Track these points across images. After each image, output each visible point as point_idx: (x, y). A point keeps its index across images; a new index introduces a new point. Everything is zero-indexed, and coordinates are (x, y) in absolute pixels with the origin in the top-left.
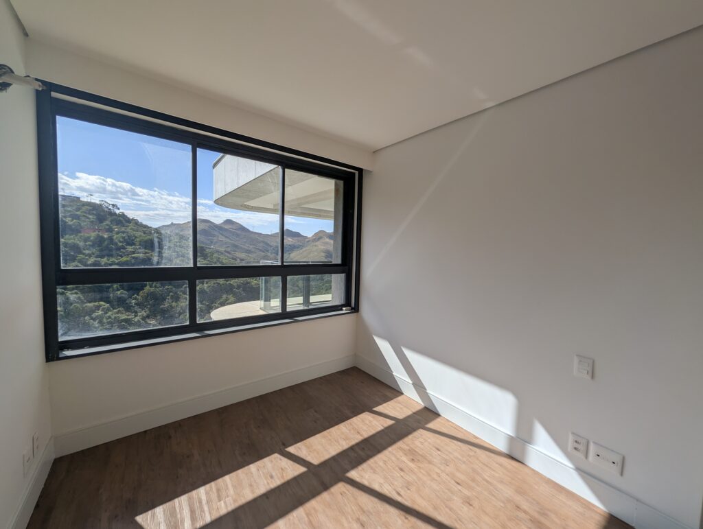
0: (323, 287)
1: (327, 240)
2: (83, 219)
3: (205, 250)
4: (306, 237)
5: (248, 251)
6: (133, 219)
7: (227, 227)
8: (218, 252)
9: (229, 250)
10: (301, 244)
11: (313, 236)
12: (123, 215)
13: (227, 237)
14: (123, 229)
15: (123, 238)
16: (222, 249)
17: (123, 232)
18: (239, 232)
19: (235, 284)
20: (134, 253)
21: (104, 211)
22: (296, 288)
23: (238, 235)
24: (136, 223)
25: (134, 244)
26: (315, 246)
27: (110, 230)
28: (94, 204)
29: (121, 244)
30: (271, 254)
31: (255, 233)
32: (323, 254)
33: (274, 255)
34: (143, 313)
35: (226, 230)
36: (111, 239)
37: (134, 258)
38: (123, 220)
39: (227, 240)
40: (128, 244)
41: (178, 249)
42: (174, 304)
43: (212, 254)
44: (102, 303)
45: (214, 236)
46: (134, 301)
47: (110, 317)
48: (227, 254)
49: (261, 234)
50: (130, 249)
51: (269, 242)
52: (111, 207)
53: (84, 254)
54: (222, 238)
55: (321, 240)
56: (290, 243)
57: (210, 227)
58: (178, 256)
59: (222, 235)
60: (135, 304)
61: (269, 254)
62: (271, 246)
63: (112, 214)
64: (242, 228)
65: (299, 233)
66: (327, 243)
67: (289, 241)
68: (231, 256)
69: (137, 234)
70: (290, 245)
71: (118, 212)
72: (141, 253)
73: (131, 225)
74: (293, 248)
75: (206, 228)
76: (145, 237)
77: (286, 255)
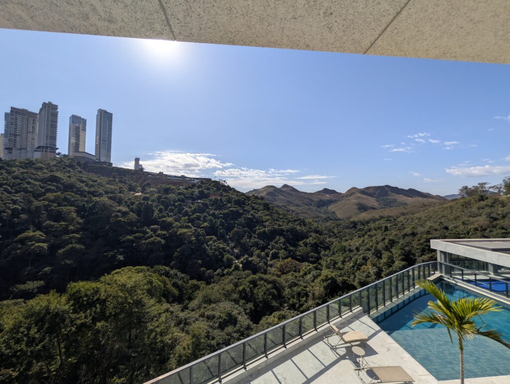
0: (356, 234)
1: (359, 195)
2: (211, 189)
3: (268, 205)
4: (341, 194)
5: (298, 205)
6: (233, 188)
7: (284, 189)
8: (278, 207)
9: (285, 204)
10: (337, 199)
11: (347, 192)
12: (228, 187)
13: (284, 196)
14: (227, 194)
15: (226, 199)
16: (281, 204)
17: (227, 196)
18: (291, 192)
19: (285, 229)
20: (230, 207)
21: (220, 185)
22: (332, 234)
23: (291, 195)
24: (234, 190)
25: (231, 203)
26: (349, 200)
27: (221, 195)
28: (217, 181)
29: (225, 203)
30: (314, 206)
31: (303, 192)
32: (356, 207)
33: (316, 208)
34: (232, 245)
35: (284, 191)
36: (221, 199)
37: (230, 211)
38: (228, 189)
39: (284, 198)
40: (229, 203)
41: (253, 205)
42: (248, 240)
43: (273, 207)
44: (214, 237)
45: (277, 196)
46: (228, 236)
47: (215, 246)
48: (284, 208)
49: (306, 193)
50: (229, 205)
51: (312, 198)
52: (223, 182)
53: (209, 209)
54: (281, 197)
55: (354, 195)
57: (274, 190)
58: (253, 209)
59: (282, 195)
60: (229, 239)
61: (312, 207)
62: (313, 201)
63: (224, 186)
64: (293, 190)
65: (334, 191)
66: (359, 197)
67: (327, 197)
68: (286, 209)
69: (233, 196)
70: (327, 200)
71: (226, 184)
72: (234, 207)
73: (231, 192)
74: (330, 202)
75: (272, 191)
76: (237, 198)
77: (325, 207)
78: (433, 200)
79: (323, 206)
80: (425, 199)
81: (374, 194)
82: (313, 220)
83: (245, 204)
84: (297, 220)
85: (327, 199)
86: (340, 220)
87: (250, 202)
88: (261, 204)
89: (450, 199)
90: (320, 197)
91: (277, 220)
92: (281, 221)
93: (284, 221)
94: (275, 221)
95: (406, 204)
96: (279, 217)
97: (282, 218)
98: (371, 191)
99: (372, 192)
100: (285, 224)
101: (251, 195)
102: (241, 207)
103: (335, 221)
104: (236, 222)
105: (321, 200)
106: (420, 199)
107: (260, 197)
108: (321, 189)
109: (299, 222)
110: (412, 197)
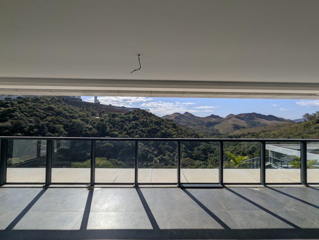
0: (232, 144)
1: (235, 119)
2: (140, 115)
3: (176, 125)
4: (223, 118)
5: (194, 125)
6: (154, 114)
7: (186, 115)
8: (182, 126)
9: (186, 124)
10: (219, 121)
11: (226, 117)
12: (151, 113)
13: (186, 119)
14: (150, 118)
15: (150, 121)
16: (183, 125)
17: (150, 119)
18: (190, 117)
20: (152, 126)
21: (146, 112)
23: (190, 118)
25: (153, 123)
26: (228, 122)
27: (146, 118)
28: (144, 110)
29: (148, 123)
31: (198, 117)
32: (232, 126)
33: (206, 127)
34: (153, 148)
35: (185, 116)
36: (146, 121)
37: (152, 128)
38: (151, 115)
39: (186, 120)
40: (151, 123)
41: (166, 125)
42: (163, 146)
43: (178, 126)
44: (142, 143)
45: (181, 119)
46: (150, 144)
47: (143, 149)
49: (200, 117)
50: (151, 125)
51: (203, 121)
52: (148, 111)
53: (139, 127)
54: (183, 120)
55: (231, 119)
56: (214, 121)
57: (179, 116)
58: (166, 127)
59: (184, 118)
60: (151, 145)
61: (203, 126)
62: (204, 123)
63: (148, 113)
64: (192, 115)
65: (218, 116)
66: (235, 120)
67: (213, 120)
68: (186, 127)
69: (154, 119)
70: (214, 122)
71: (149, 112)
72: (154, 126)
73: (152, 117)
74: (215, 123)
75: (178, 116)
76: (156, 121)
77: (212, 127)
78: (286, 123)
79: (211, 126)
80: (280, 122)
81: (245, 118)
82: (204, 135)
83: (161, 124)
84: (194, 134)
85: (213, 121)
86: (222, 135)
87: (164, 123)
88: (170, 124)
89: (297, 122)
90: (209, 120)
91: (181, 134)
92: (183, 135)
93: (185, 135)
94: (179, 134)
95: (266, 125)
96: (182, 133)
97: (184, 133)
98: (243, 116)
99: (243, 117)
100: (186, 137)
101: (164, 119)
102: (158, 125)
103: (219, 136)
104: (156, 135)
105: (209, 122)
106: (276, 122)
107: (170, 120)
108: (210, 115)
109: (195, 135)
110: (271, 121)
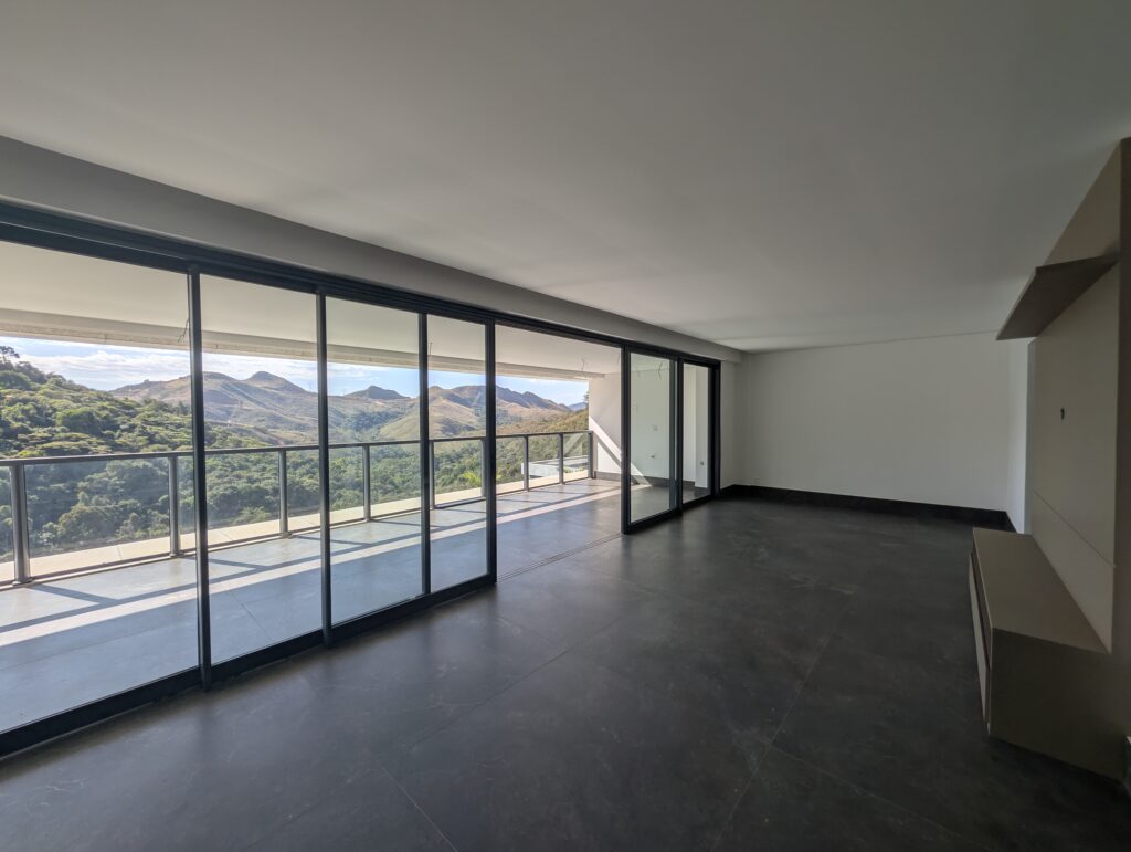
1: (445, 402)
4: (407, 399)
6: (50, 376)
7: (259, 385)
8: (241, 431)
9: (262, 425)
10: (398, 410)
12: (28, 369)
13: (259, 403)
14: (26, 395)
16: (249, 426)
17: (25, 401)
18: (282, 393)
19: (269, 488)
20: (48, 440)
22: (390, 487)
23: (281, 399)
24: (60, 383)
25: (53, 424)
29: (16, 425)
30: (346, 429)
32: (438, 426)
33: (350, 431)
35: (258, 391)
37: (49, 450)
38: (26, 378)
39: (260, 408)
40: (37, 423)
41: (151, 429)
42: (138, 534)
43: (226, 435)
45: (234, 401)
48: (259, 434)
50: (40, 432)
51: (340, 409)
54: (248, 405)
55: (435, 404)
56: (381, 410)
57: (226, 386)
58: (151, 440)
59: (251, 400)
62: (344, 416)
64: (290, 387)
65: (394, 392)
66: (445, 407)
67: (377, 406)
68: (266, 437)
69: (58, 403)
70: (379, 413)
71: (14, 361)
72: (68, 439)
73: (45, 388)
74: (385, 418)
75: (218, 388)
76: (78, 409)
77: (373, 430)
78: (557, 412)
79: (368, 427)
80: (547, 410)
81: (472, 400)
82: (344, 461)
83: (116, 428)
84: (303, 463)
85: (376, 410)
86: (407, 456)
87: (135, 421)
88: (179, 426)
89: (575, 409)
90: (362, 407)
91: (241, 467)
92: (254, 468)
93: (264, 469)
94: (234, 469)
95: (521, 419)
96: (247, 460)
97: (258, 462)
98: (466, 395)
99: (468, 397)
100: (268, 475)
101: (137, 399)
102: (102, 436)
103: (397, 459)
104: (81, 484)
105: (364, 414)
106: (540, 410)
107: (175, 405)
108: (364, 387)
109: (308, 466)
110: (528, 407)
